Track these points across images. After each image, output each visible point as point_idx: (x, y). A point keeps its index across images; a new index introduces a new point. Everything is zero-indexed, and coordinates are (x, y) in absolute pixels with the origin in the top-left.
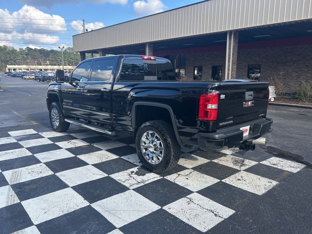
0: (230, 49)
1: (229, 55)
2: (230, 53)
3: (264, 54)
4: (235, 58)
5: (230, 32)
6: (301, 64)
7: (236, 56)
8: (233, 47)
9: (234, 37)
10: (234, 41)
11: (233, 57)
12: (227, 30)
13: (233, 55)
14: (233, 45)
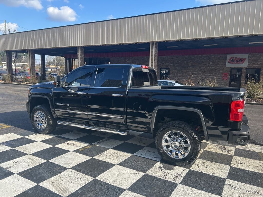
0: (152, 56)
1: (152, 61)
2: (153, 59)
3: (172, 60)
4: (156, 63)
5: (152, 43)
6: (198, 68)
7: (156, 62)
8: (155, 54)
9: (155, 46)
10: (155, 49)
11: (154, 62)
12: (150, 41)
13: (154, 61)
14: (155, 53)
